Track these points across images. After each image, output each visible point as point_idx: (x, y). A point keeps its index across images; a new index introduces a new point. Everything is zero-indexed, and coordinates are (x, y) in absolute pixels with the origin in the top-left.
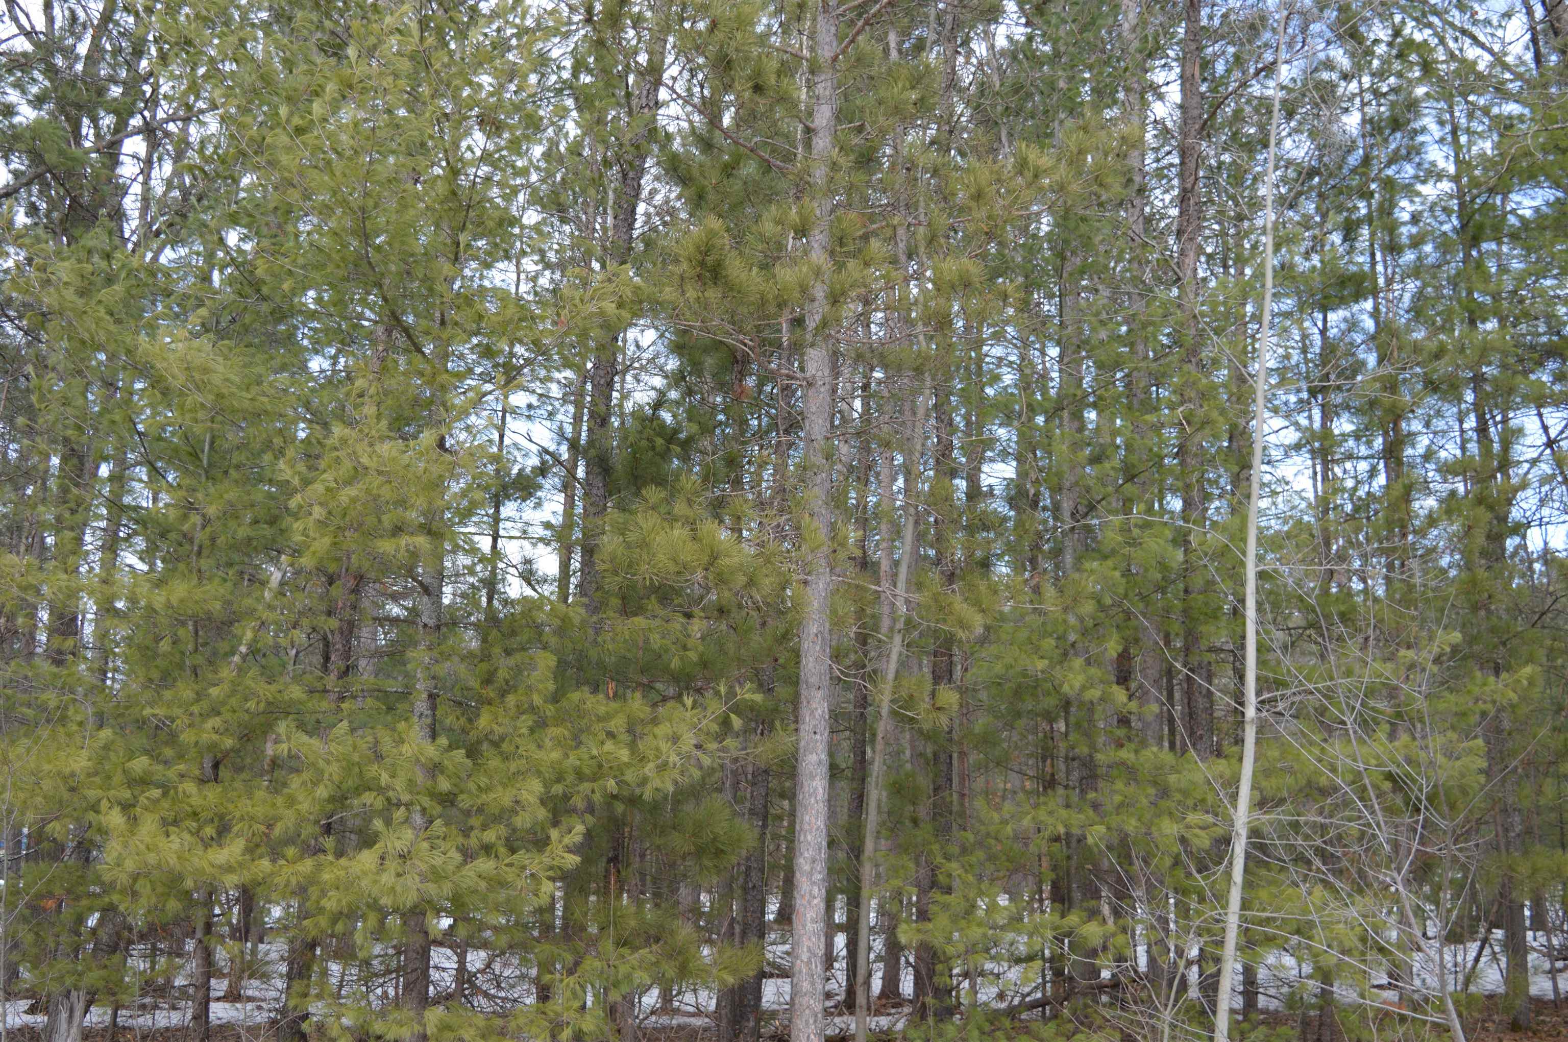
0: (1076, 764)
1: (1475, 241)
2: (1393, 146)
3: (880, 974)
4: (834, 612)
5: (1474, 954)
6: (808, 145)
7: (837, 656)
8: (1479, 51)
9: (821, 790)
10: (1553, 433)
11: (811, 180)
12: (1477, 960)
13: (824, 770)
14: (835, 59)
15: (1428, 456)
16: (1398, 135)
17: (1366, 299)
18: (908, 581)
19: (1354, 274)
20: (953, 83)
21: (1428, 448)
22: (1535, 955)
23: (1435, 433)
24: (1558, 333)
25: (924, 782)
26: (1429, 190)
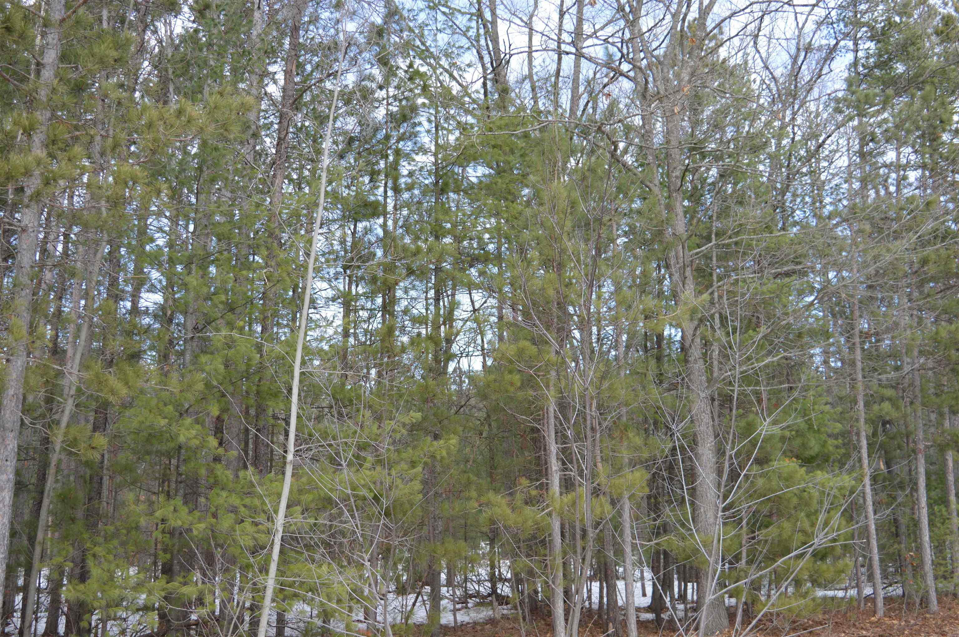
0: (182, 485)
1: (443, 191)
2: (402, 131)
3: (45, 620)
4: (26, 382)
5: (413, 601)
6: (38, 73)
7: (27, 410)
8: (454, 83)
9: (8, 499)
10: (477, 306)
11: (38, 97)
12: (414, 604)
13: (11, 485)
14: (63, 20)
15: (406, 312)
16: (405, 125)
17: (378, 218)
18: (81, 363)
19: (373, 202)
20: (142, 48)
21: (406, 307)
22: (446, 601)
23: (411, 299)
24: (484, 249)
25: (81, 495)
26: (420, 158)
